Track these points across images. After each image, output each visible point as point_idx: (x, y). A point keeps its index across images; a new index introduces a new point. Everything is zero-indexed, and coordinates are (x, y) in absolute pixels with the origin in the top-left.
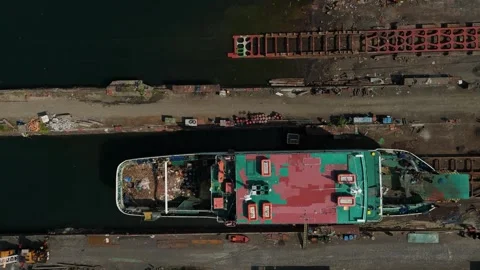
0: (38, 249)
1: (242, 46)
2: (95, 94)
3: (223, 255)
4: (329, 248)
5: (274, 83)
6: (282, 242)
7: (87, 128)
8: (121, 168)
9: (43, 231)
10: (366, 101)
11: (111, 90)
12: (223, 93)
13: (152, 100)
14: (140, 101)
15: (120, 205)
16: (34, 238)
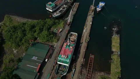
0: (69, 25)
1: (92, 56)
2: (88, 35)
3: (59, 44)
4: (53, 60)
5: (84, 59)
6: (57, 53)
7: (83, 33)
8: (76, 34)
9: (70, 26)
10: (77, 73)
11: (88, 37)
12: (84, 50)
13: (85, 41)
14: (86, 40)
15: (72, 33)
16: (70, 25)
